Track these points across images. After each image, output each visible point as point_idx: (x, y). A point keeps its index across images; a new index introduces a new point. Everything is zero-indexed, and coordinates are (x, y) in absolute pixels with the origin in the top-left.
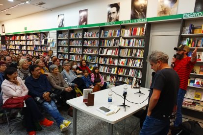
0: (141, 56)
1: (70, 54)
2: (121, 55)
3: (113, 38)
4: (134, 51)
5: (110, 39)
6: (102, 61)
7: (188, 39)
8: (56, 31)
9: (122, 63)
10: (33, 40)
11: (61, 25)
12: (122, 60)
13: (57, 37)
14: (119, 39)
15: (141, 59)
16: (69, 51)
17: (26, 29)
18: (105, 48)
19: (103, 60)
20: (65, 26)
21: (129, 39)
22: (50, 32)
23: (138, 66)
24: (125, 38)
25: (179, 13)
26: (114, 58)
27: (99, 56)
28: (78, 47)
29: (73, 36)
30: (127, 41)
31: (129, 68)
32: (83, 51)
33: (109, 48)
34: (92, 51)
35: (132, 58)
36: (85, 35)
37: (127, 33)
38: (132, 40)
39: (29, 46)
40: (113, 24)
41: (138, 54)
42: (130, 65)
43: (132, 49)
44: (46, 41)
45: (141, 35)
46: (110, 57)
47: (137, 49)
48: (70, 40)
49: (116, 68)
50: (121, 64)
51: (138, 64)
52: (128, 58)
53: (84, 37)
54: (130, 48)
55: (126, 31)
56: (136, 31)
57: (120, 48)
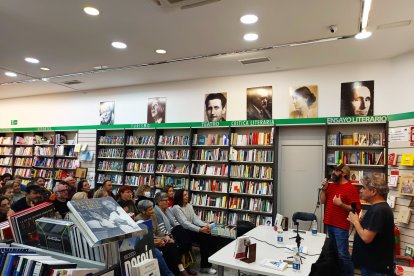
0: (269, 177)
1: (125, 174)
2: (233, 175)
3: (216, 148)
4: (256, 168)
5: (210, 149)
6: (195, 186)
7: (337, 153)
8: (95, 131)
9: (236, 188)
10: (34, 146)
11: (106, 121)
12: (235, 184)
13: (98, 141)
14: (227, 149)
15: (268, 182)
16: (125, 168)
17: (15, 122)
18: (202, 163)
19: (197, 183)
20: (116, 123)
21: (246, 149)
22: (80, 131)
23: (264, 193)
24: (237, 148)
25: (320, 116)
26: (219, 180)
27: (191, 178)
28: (145, 162)
29: (132, 141)
30: (242, 153)
31: (248, 198)
32: (156, 169)
33: (209, 164)
34: (175, 168)
35: (252, 181)
36: (160, 140)
37: (241, 140)
38: (251, 152)
39: (21, 157)
40: (215, 124)
41: (262, 174)
42: (250, 192)
43: (251, 165)
44: (68, 149)
45: (266, 144)
46: (212, 178)
47: (260, 165)
48: (127, 149)
49: (224, 198)
50: (233, 191)
51: (264, 190)
52: (245, 180)
53: (159, 145)
54: (249, 164)
55: (240, 137)
56: (256, 137)
57: (231, 163)
